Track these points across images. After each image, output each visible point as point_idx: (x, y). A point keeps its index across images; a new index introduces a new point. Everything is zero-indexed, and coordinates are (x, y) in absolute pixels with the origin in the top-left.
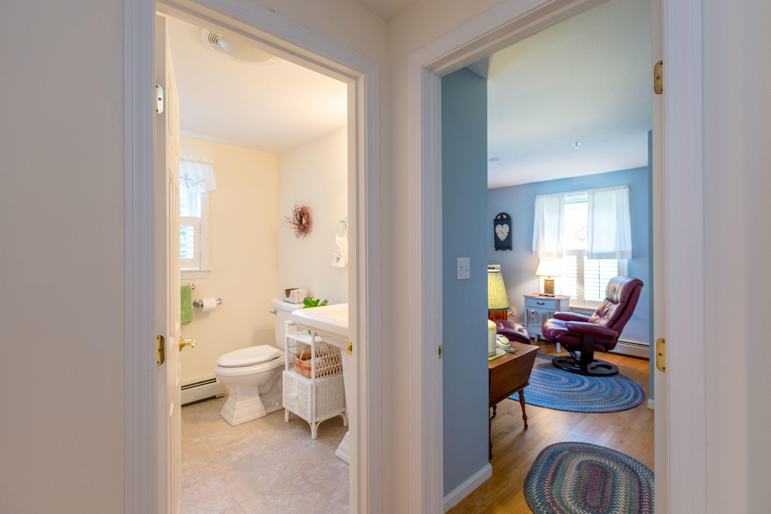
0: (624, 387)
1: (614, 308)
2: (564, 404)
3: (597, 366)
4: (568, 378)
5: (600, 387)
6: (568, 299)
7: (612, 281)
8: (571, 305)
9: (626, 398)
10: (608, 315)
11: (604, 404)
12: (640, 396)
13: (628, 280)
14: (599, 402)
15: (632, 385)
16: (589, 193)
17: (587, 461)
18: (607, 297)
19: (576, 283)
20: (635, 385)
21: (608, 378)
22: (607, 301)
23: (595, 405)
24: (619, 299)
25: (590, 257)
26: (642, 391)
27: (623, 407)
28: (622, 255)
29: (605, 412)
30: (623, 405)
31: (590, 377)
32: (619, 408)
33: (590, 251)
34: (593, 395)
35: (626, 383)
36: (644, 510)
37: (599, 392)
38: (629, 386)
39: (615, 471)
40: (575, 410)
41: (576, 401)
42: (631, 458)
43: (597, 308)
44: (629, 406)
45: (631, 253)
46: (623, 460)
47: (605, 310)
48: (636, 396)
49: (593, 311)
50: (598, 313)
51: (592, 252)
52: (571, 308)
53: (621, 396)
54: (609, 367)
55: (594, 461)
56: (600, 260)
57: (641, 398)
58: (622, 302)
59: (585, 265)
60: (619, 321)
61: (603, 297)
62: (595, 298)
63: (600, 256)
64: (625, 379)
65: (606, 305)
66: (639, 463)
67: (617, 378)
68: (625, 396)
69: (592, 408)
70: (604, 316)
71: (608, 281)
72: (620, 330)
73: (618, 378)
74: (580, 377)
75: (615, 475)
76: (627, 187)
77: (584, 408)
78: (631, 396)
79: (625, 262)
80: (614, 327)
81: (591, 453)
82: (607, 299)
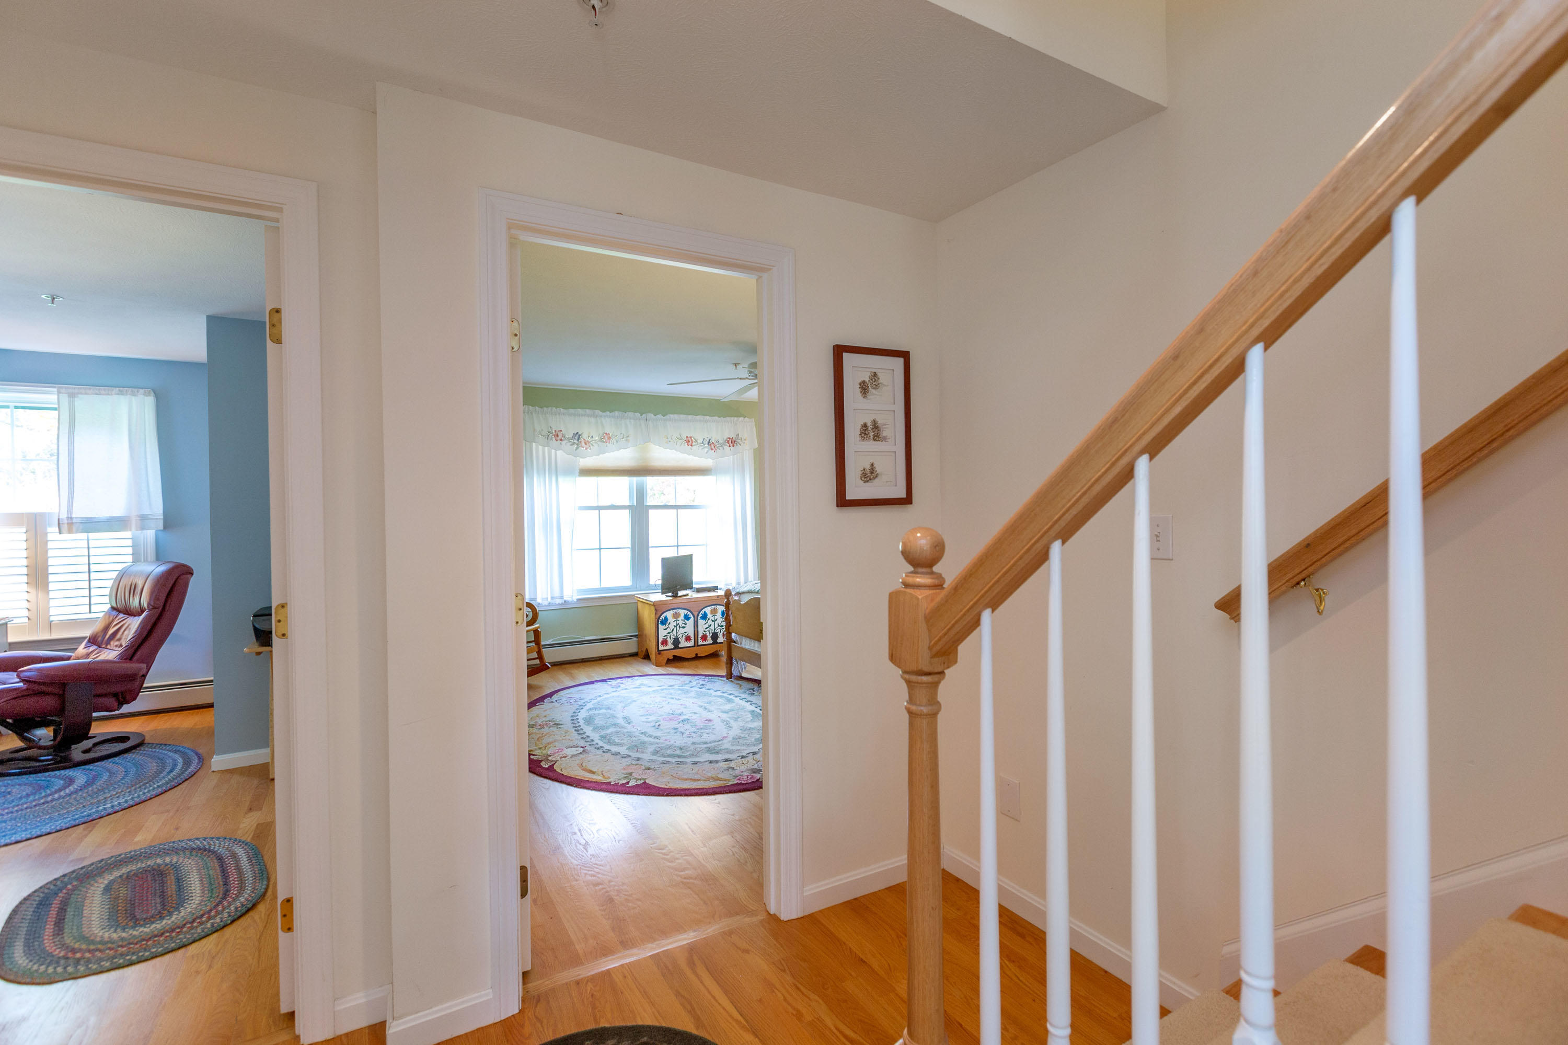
0: (161, 760)
1: (134, 624)
2: (38, 826)
3: (95, 745)
4: (31, 784)
5: (111, 774)
6: (6, 624)
7: (122, 574)
8: (12, 639)
9: (171, 771)
10: (119, 640)
11: (130, 795)
12: (196, 760)
13: (162, 569)
14: (117, 795)
15: (176, 752)
16: (59, 393)
17: (121, 876)
18: (114, 605)
19: (25, 587)
20: (181, 749)
21: (126, 755)
22: (115, 613)
23: (111, 803)
24: (145, 604)
25: (65, 527)
26: (197, 754)
27: (169, 785)
28: (143, 522)
29: (134, 804)
30: (167, 783)
31: (83, 767)
32: (160, 790)
33: (64, 515)
34: (102, 790)
35: (164, 752)
36: (231, 879)
37: (112, 782)
38: (171, 754)
39: (176, 863)
40: (68, 825)
41: (65, 811)
42: (197, 839)
43: (87, 633)
44: (179, 780)
45: (162, 517)
46: (185, 846)
47: (111, 631)
48: (187, 763)
49: (79, 640)
50: (93, 641)
51: (70, 518)
52: (10, 644)
53: (160, 772)
54: (123, 739)
55: (133, 870)
56: (92, 535)
57: (198, 763)
58: (152, 607)
59: (50, 545)
60: (147, 645)
61: (102, 606)
62: (81, 612)
63: (92, 525)
64: (161, 747)
65: (113, 620)
66: (212, 838)
67: (144, 750)
68: (168, 769)
69: (105, 809)
70: (108, 643)
71: (114, 575)
72: (149, 661)
73: (147, 749)
74: (58, 774)
75: (176, 868)
76: (152, 394)
77: (89, 815)
78: (180, 766)
79: (150, 534)
80: (135, 658)
81: (124, 864)
82: (113, 608)
